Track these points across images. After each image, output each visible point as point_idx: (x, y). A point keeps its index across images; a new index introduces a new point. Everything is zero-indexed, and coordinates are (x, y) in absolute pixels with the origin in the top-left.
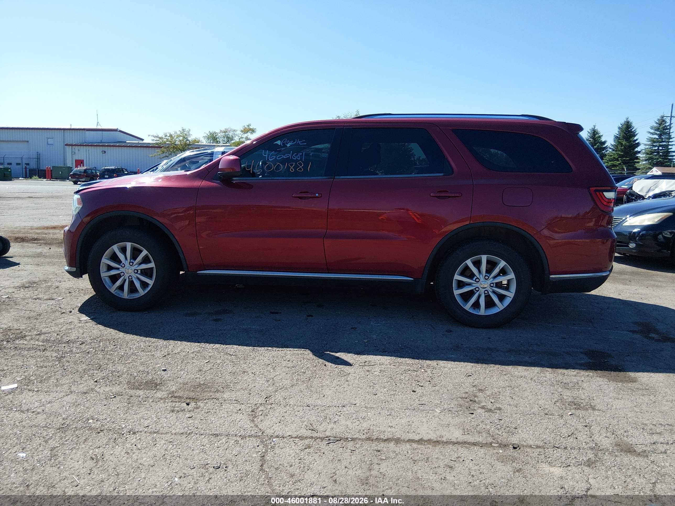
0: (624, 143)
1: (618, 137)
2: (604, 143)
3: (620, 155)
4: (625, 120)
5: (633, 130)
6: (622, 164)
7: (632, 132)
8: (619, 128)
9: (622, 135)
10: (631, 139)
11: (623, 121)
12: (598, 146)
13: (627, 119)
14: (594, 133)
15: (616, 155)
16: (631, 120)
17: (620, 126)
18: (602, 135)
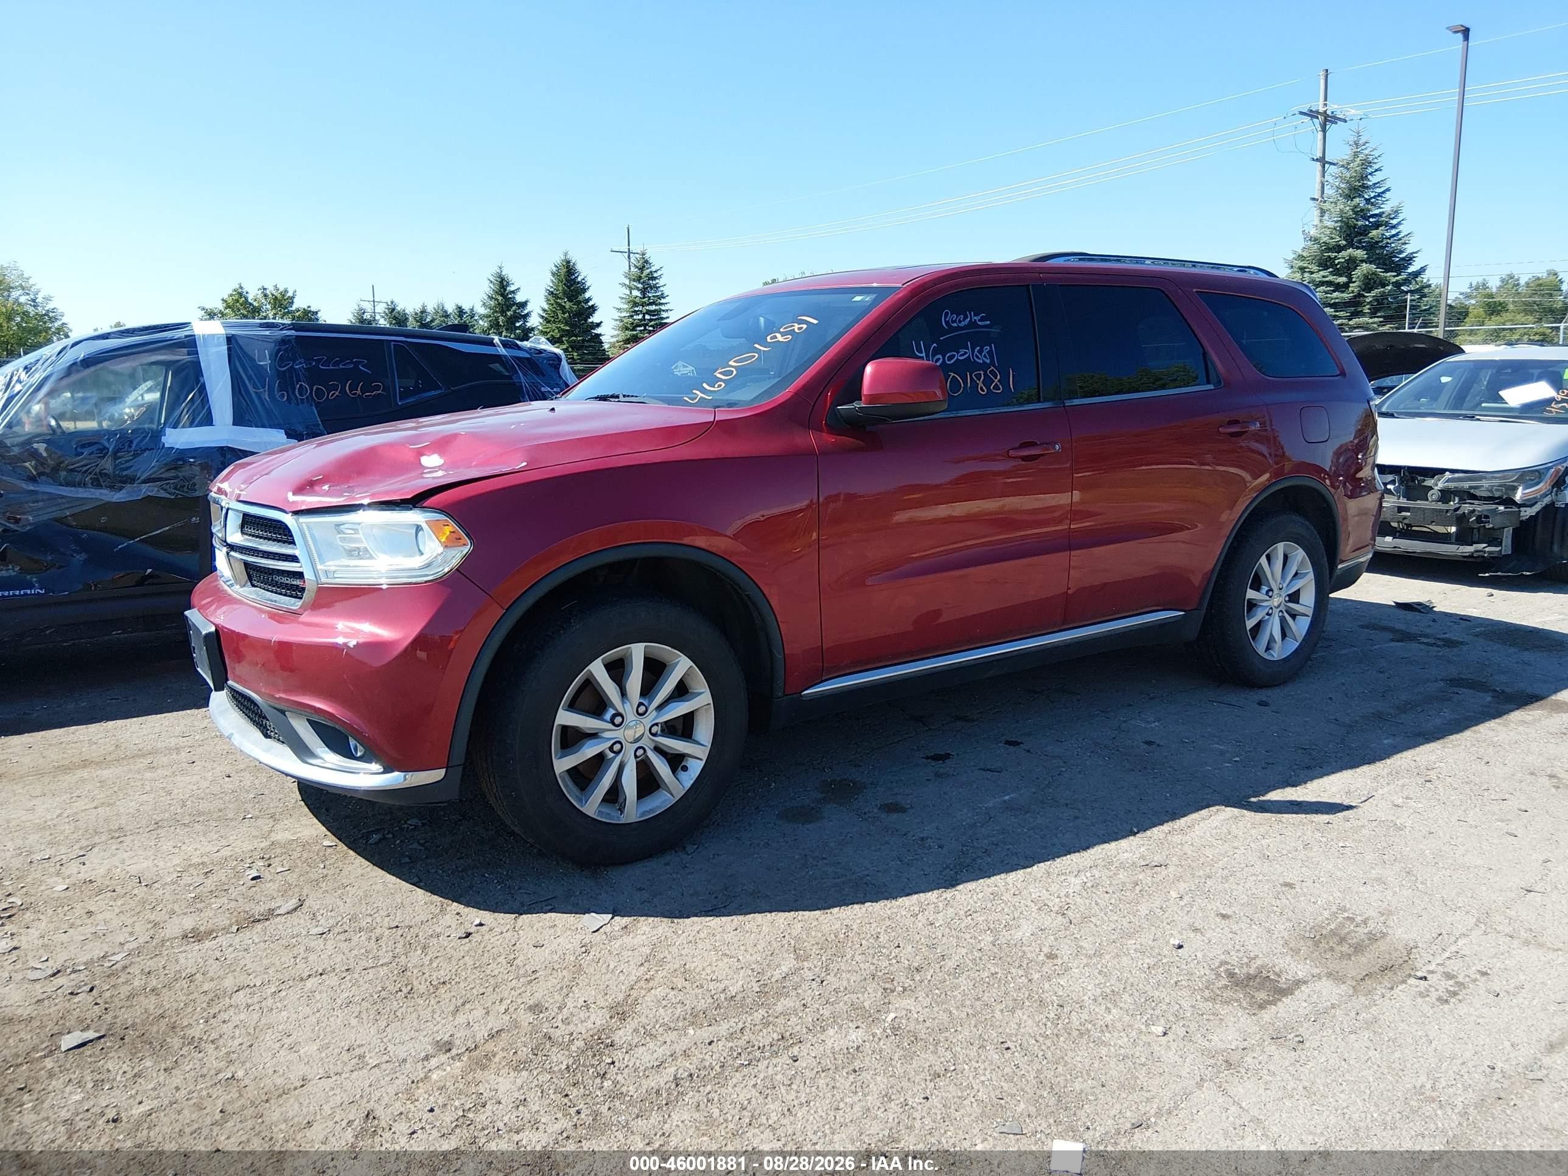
0: (568, 305)
1: (552, 293)
2: (523, 305)
3: (563, 330)
4: (563, 258)
5: (579, 279)
6: (570, 349)
7: (578, 283)
8: (553, 274)
9: (560, 288)
10: (580, 298)
11: (558, 259)
12: (515, 312)
13: (566, 254)
14: (501, 282)
15: (556, 331)
16: (574, 258)
17: (555, 269)
18: (519, 289)
